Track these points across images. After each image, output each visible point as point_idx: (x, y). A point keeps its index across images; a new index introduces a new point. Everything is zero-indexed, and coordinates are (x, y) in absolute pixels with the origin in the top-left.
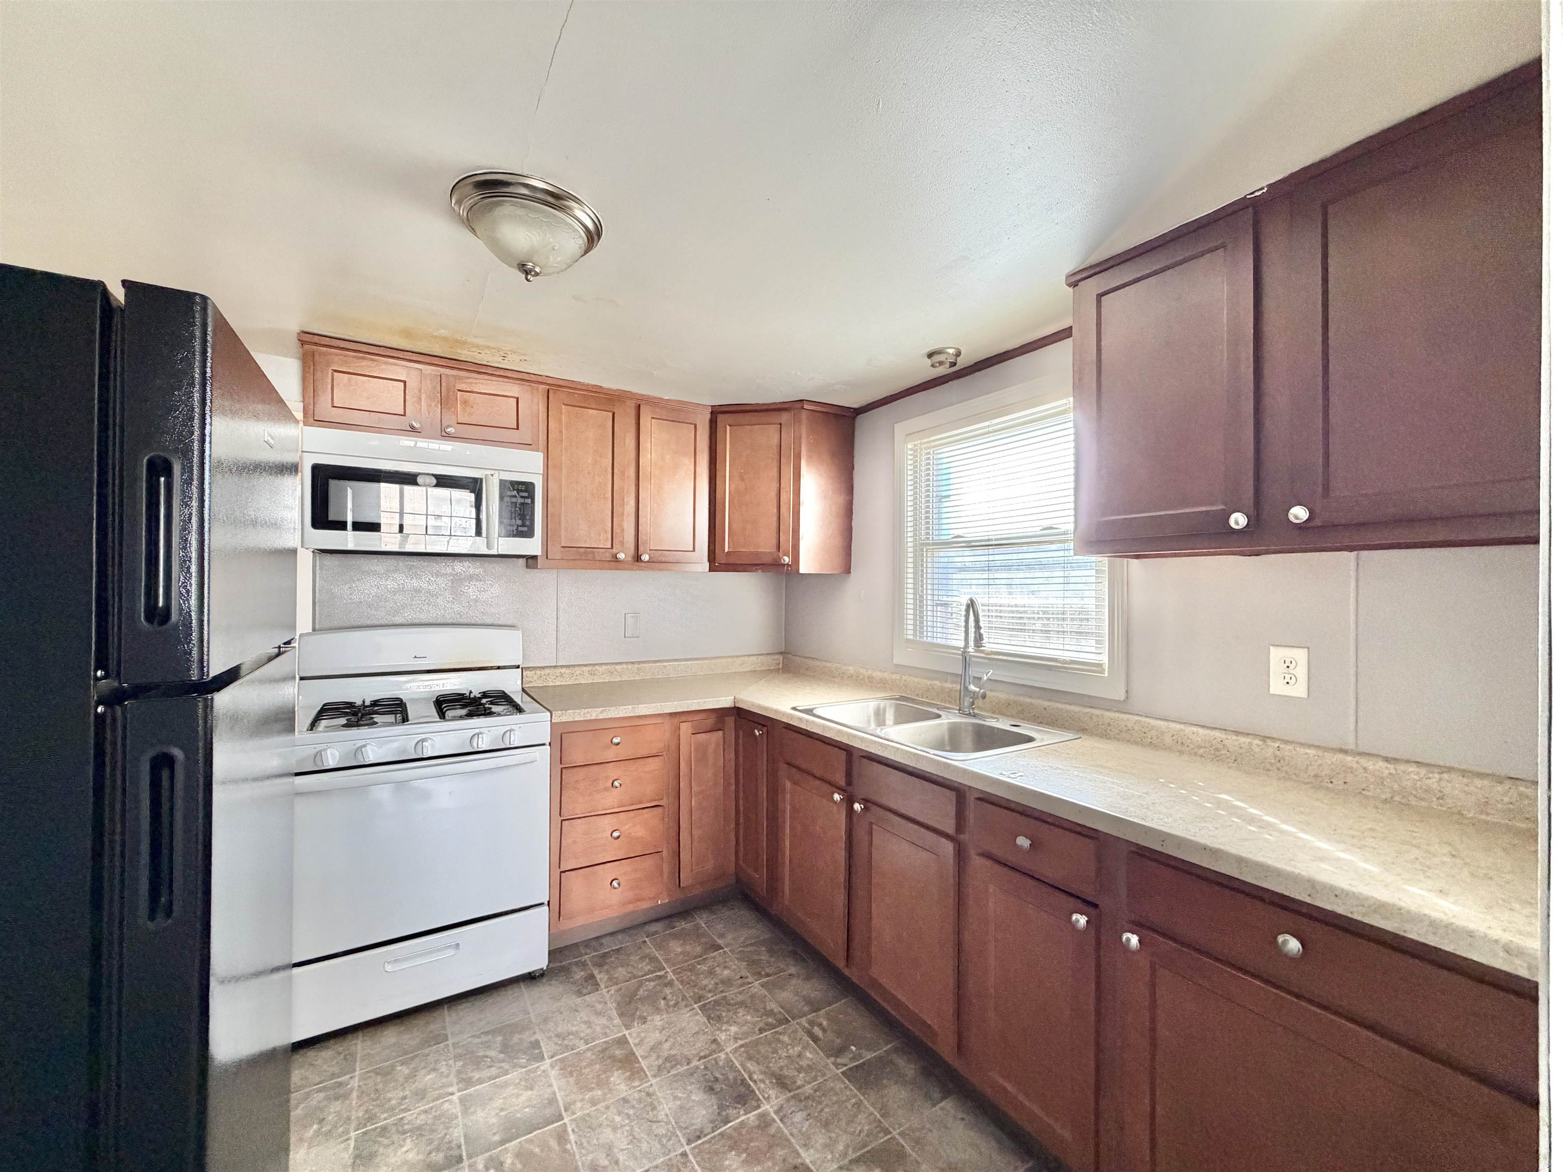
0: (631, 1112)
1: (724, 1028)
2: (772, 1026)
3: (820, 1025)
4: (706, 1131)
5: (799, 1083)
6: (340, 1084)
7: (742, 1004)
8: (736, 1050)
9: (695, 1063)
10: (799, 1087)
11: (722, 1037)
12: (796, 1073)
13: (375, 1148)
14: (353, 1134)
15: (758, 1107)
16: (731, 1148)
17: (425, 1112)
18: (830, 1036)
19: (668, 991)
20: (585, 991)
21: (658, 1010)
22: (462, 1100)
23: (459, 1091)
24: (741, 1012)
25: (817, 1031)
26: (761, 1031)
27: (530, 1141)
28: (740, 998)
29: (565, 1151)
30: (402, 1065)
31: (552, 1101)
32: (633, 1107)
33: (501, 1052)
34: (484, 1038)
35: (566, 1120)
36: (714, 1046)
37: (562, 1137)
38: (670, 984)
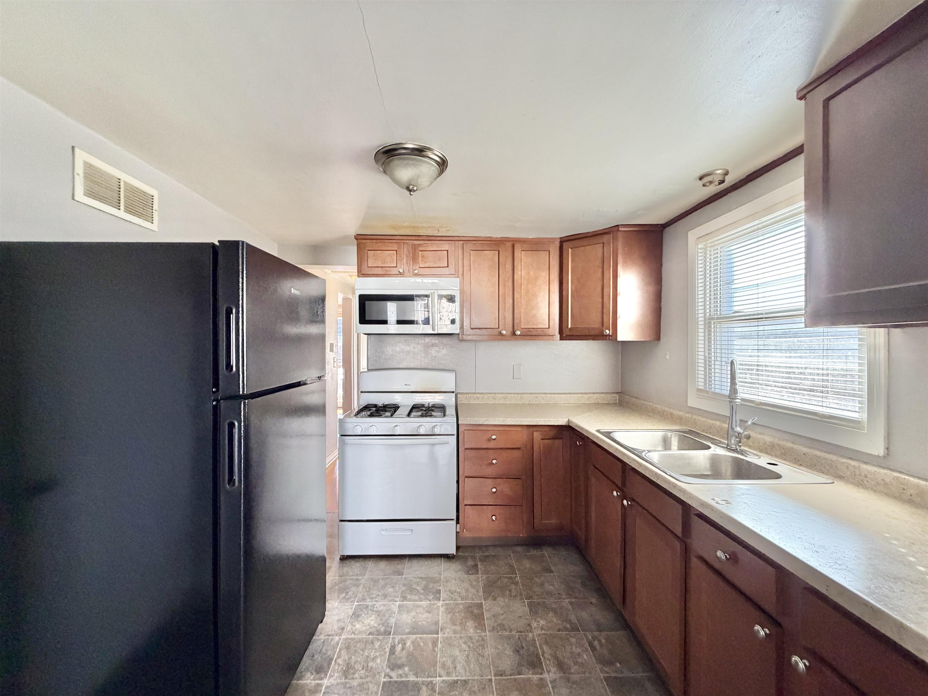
0: (471, 645)
1: (537, 620)
2: (566, 629)
3: (600, 641)
4: (507, 673)
5: (572, 671)
6: (357, 580)
7: (555, 611)
8: (539, 635)
9: (514, 633)
10: (572, 674)
11: (534, 624)
12: (572, 664)
13: (361, 613)
14: (356, 603)
15: (541, 674)
16: (517, 690)
17: (383, 605)
18: (605, 651)
19: (513, 587)
20: (470, 572)
21: (503, 596)
22: (400, 606)
23: (400, 601)
24: (551, 614)
25: (596, 643)
26: (559, 630)
27: (421, 638)
28: (554, 606)
29: (434, 651)
30: (382, 580)
31: (437, 623)
32: (473, 643)
33: (423, 589)
34: (418, 580)
35: (440, 636)
36: (528, 628)
37: (435, 643)
38: (516, 584)
